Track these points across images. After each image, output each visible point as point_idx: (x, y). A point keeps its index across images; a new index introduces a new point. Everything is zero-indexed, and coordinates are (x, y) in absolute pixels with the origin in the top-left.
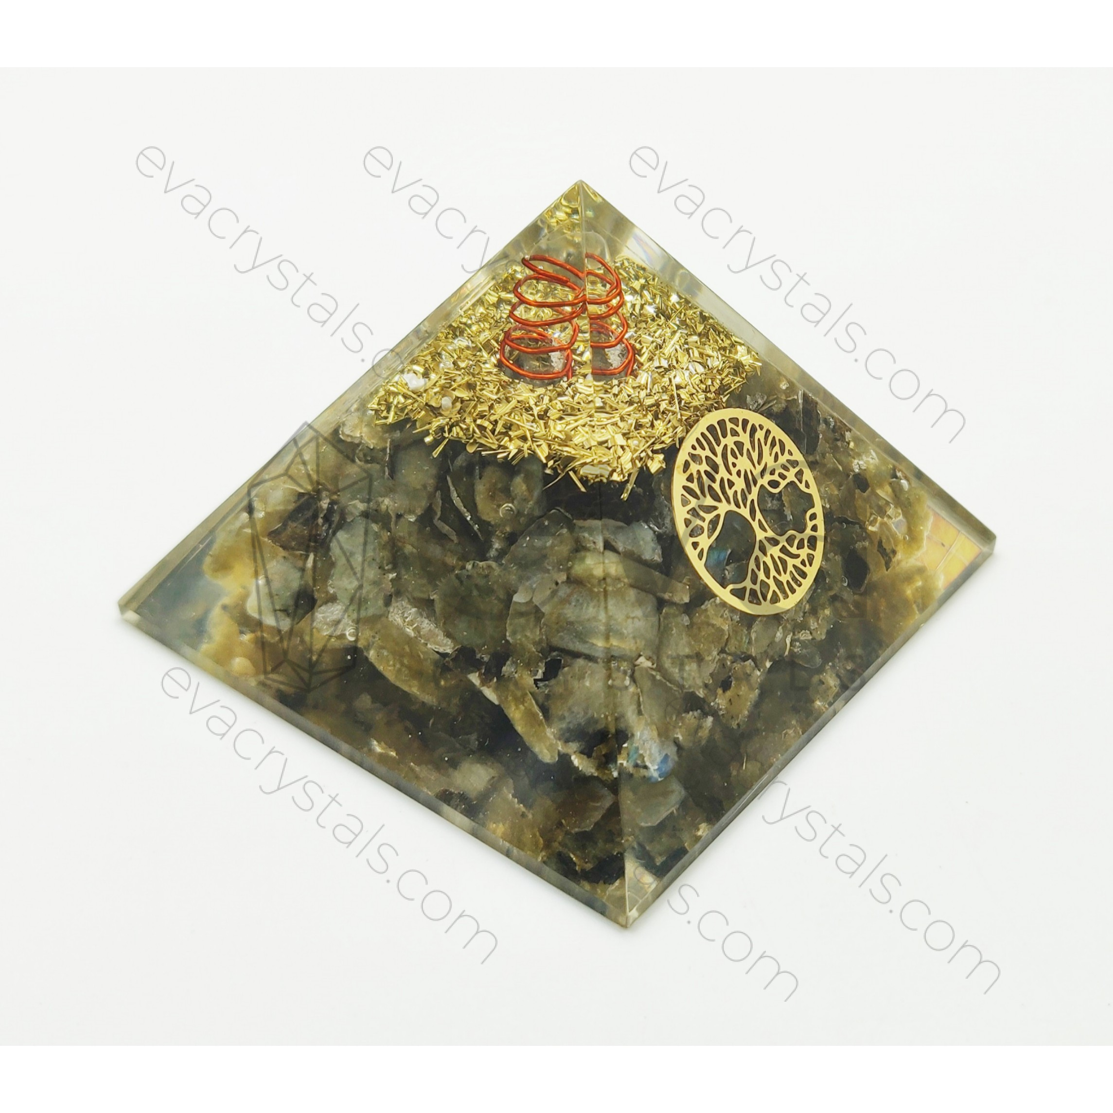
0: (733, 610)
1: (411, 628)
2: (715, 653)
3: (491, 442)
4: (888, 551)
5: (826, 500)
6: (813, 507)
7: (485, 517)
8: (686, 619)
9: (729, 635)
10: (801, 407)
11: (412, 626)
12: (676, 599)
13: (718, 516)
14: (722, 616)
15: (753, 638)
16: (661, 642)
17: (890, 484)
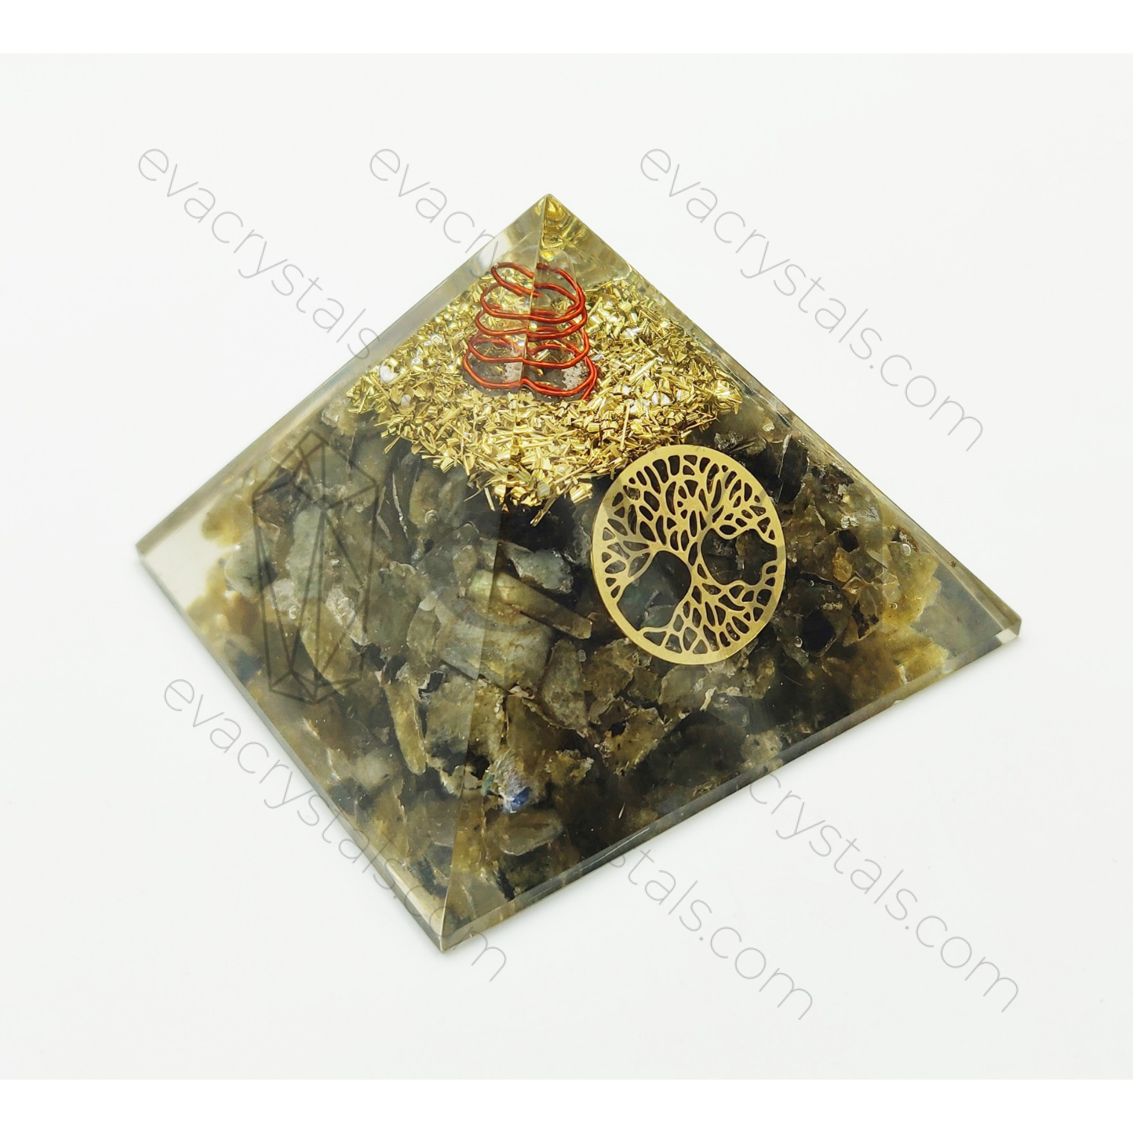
0: (645, 654)
1: (341, 616)
2: (611, 695)
3: (432, 447)
4: (866, 617)
5: (795, 554)
6: (775, 559)
7: (413, 520)
8: (582, 656)
9: (634, 678)
10: (784, 452)
11: (341, 614)
12: (575, 634)
13: (648, 555)
14: (630, 658)
15: (663, 686)
16: (546, 674)
17: (889, 546)
